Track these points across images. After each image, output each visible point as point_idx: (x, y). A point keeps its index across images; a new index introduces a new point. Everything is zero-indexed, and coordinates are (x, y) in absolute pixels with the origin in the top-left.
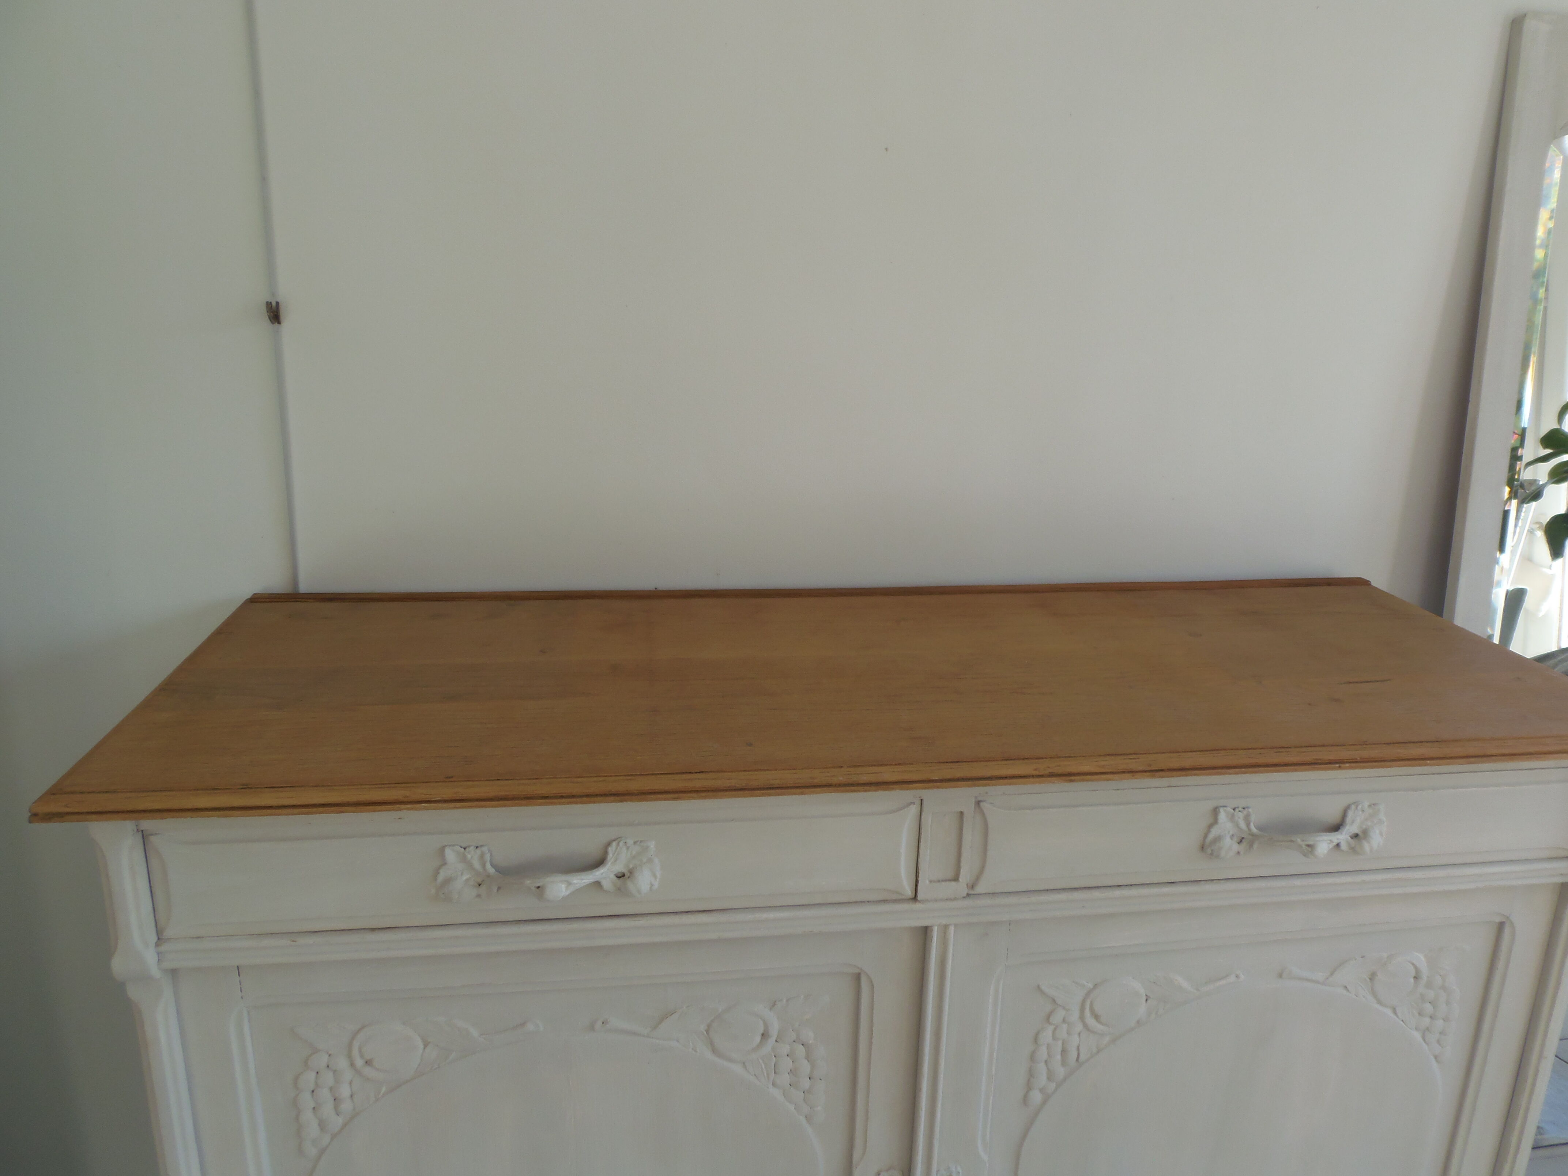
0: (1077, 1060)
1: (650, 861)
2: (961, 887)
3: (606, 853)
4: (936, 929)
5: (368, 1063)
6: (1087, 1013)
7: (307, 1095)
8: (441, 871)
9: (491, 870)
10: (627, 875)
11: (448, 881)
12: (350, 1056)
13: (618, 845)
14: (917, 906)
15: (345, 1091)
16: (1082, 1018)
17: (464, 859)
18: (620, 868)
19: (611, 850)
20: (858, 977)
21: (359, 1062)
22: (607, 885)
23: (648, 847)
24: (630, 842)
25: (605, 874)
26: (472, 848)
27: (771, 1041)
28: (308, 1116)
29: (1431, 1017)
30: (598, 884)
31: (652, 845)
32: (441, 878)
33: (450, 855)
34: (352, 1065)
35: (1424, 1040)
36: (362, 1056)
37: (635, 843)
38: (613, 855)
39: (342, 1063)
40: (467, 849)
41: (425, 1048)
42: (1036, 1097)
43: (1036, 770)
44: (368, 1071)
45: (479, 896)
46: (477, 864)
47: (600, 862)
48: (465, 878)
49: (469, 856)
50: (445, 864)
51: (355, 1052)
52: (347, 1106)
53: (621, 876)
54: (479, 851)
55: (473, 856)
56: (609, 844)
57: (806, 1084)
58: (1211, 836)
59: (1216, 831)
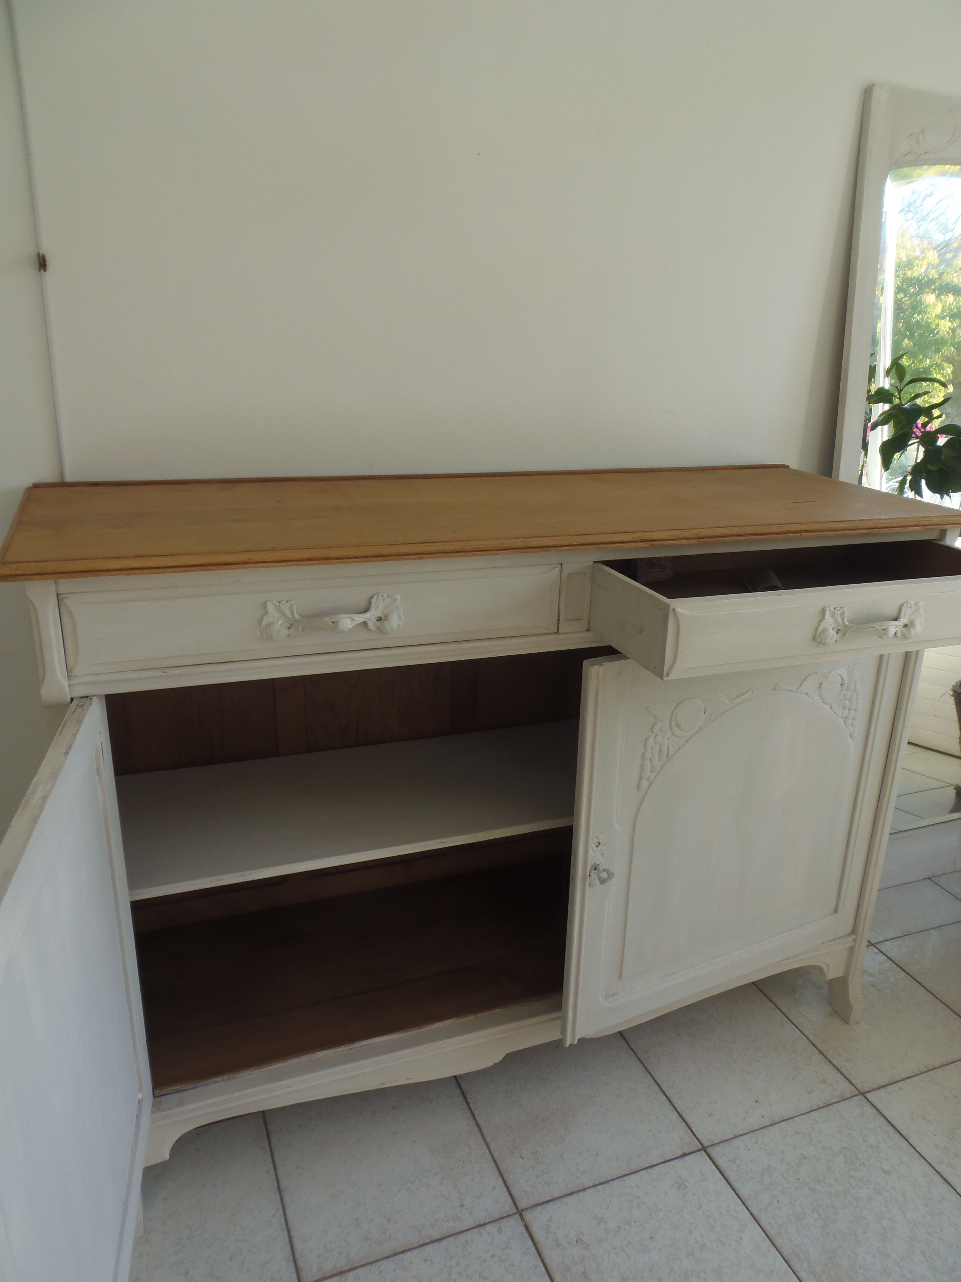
0: (667, 756)
1: (397, 608)
3: (370, 603)
6: (673, 723)
8: (264, 618)
9: (298, 617)
10: (383, 618)
11: (269, 625)
13: (378, 597)
17: (279, 610)
18: (379, 614)
19: (373, 601)
22: (371, 625)
23: (396, 599)
24: (385, 596)
25: (370, 617)
26: (284, 602)
29: (848, 709)
30: (365, 624)
31: (398, 597)
32: (264, 623)
33: (270, 607)
35: (845, 725)
37: (388, 596)
38: (375, 604)
40: (281, 603)
42: (645, 785)
45: (289, 636)
46: (288, 613)
47: (367, 610)
48: (280, 623)
49: (283, 607)
50: (267, 613)
53: (380, 619)
54: (289, 604)
55: (285, 607)
56: (372, 597)
58: (820, 629)
59: (823, 626)
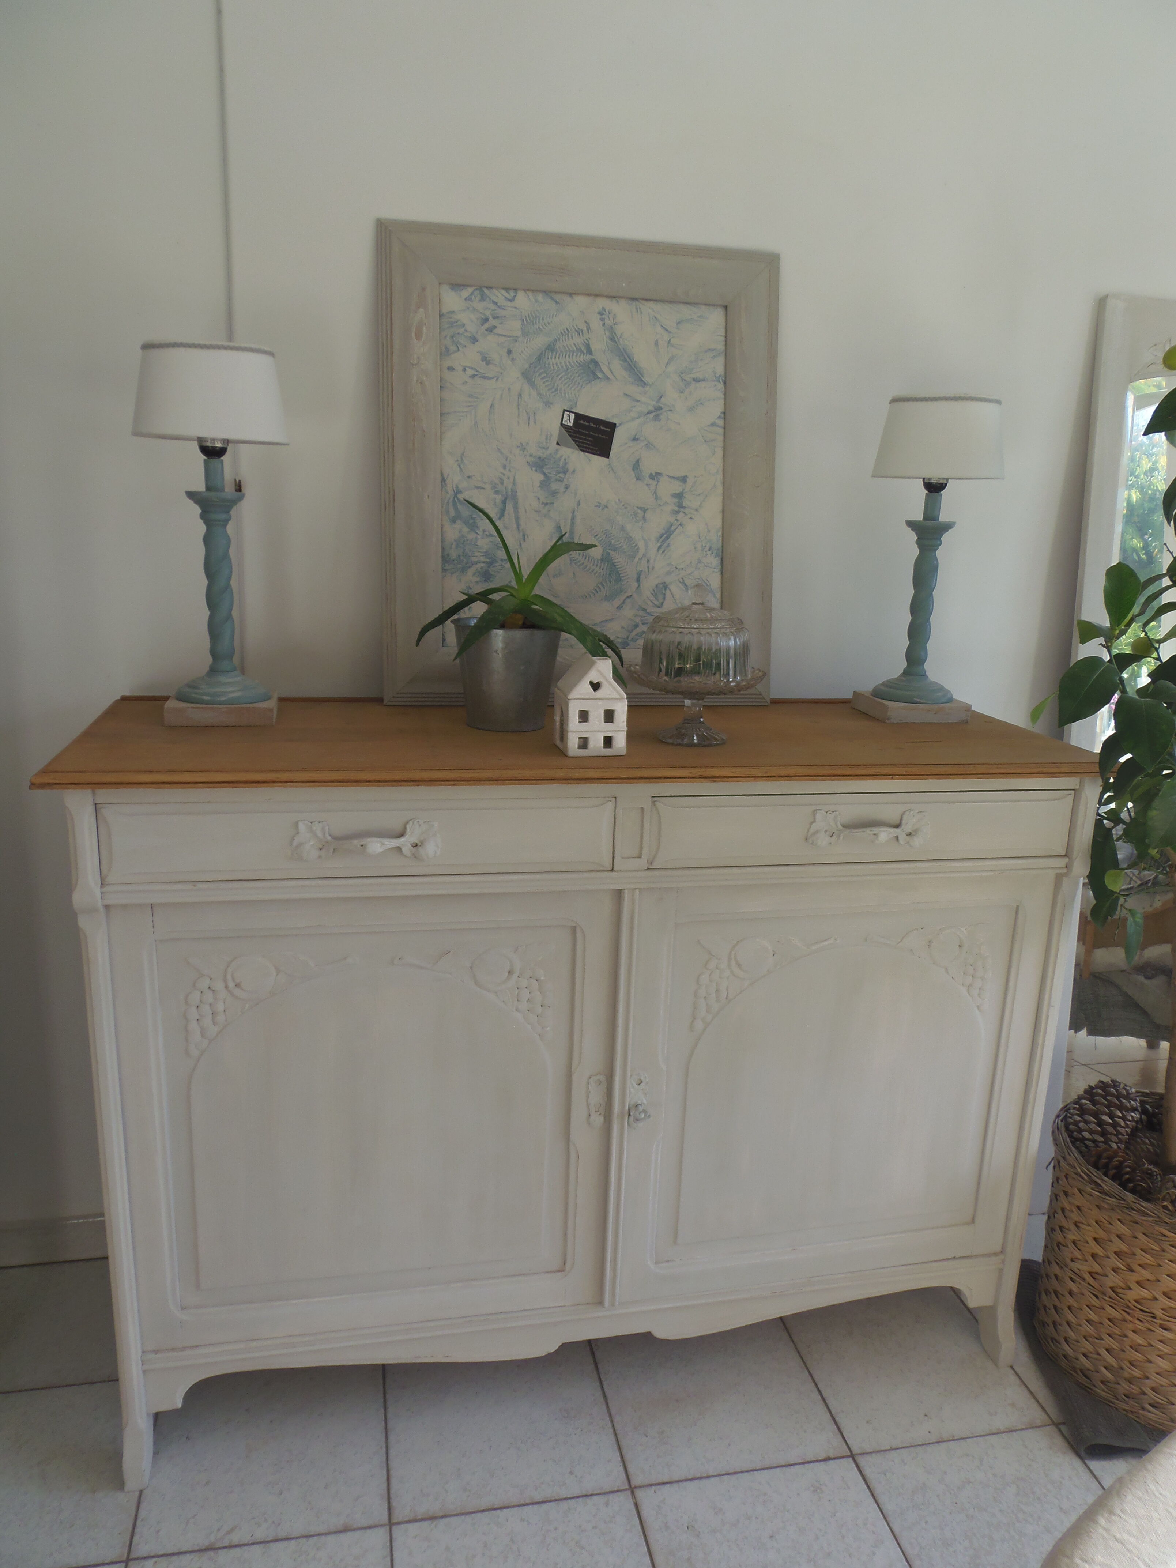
0: (727, 998)
1: (434, 835)
2: (643, 863)
3: (405, 828)
4: (626, 891)
5: (238, 985)
6: (733, 962)
7: (194, 1009)
8: (296, 838)
9: (329, 838)
10: (419, 844)
11: (301, 844)
12: (225, 981)
13: (413, 823)
14: (613, 874)
15: (220, 1007)
16: (729, 966)
17: (311, 830)
18: (414, 839)
19: (408, 826)
20: (574, 930)
21: (231, 985)
22: (406, 850)
23: (433, 826)
24: (421, 822)
25: (404, 842)
26: (316, 823)
27: (515, 976)
28: (194, 1026)
29: (973, 976)
30: (399, 849)
31: (436, 824)
32: (295, 843)
33: (302, 827)
34: (226, 987)
35: (969, 993)
36: (233, 979)
37: (424, 822)
38: (410, 830)
39: (219, 985)
40: (313, 823)
41: (277, 975)
42: (699, 1025)
43: (690, 773)
44: (237, 991)
45: (321, 857)
46: (320, 834)
47: (401, 835)
48: (312, 843)
49: (315, 828)
50: (298, 833)
51: (229, 977)
52: (221, 1018)
53: (415, 845)
54: (320, 824)
55: (317, 828)
56: (407, 823)
57: (539, 1010)
58: (812, 831)
59: (814, 827)
